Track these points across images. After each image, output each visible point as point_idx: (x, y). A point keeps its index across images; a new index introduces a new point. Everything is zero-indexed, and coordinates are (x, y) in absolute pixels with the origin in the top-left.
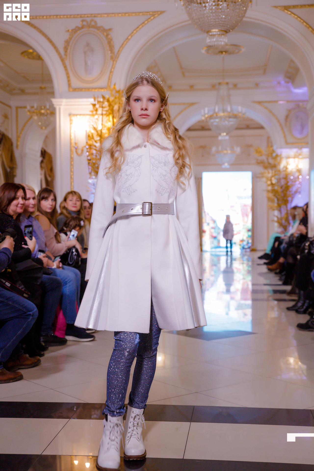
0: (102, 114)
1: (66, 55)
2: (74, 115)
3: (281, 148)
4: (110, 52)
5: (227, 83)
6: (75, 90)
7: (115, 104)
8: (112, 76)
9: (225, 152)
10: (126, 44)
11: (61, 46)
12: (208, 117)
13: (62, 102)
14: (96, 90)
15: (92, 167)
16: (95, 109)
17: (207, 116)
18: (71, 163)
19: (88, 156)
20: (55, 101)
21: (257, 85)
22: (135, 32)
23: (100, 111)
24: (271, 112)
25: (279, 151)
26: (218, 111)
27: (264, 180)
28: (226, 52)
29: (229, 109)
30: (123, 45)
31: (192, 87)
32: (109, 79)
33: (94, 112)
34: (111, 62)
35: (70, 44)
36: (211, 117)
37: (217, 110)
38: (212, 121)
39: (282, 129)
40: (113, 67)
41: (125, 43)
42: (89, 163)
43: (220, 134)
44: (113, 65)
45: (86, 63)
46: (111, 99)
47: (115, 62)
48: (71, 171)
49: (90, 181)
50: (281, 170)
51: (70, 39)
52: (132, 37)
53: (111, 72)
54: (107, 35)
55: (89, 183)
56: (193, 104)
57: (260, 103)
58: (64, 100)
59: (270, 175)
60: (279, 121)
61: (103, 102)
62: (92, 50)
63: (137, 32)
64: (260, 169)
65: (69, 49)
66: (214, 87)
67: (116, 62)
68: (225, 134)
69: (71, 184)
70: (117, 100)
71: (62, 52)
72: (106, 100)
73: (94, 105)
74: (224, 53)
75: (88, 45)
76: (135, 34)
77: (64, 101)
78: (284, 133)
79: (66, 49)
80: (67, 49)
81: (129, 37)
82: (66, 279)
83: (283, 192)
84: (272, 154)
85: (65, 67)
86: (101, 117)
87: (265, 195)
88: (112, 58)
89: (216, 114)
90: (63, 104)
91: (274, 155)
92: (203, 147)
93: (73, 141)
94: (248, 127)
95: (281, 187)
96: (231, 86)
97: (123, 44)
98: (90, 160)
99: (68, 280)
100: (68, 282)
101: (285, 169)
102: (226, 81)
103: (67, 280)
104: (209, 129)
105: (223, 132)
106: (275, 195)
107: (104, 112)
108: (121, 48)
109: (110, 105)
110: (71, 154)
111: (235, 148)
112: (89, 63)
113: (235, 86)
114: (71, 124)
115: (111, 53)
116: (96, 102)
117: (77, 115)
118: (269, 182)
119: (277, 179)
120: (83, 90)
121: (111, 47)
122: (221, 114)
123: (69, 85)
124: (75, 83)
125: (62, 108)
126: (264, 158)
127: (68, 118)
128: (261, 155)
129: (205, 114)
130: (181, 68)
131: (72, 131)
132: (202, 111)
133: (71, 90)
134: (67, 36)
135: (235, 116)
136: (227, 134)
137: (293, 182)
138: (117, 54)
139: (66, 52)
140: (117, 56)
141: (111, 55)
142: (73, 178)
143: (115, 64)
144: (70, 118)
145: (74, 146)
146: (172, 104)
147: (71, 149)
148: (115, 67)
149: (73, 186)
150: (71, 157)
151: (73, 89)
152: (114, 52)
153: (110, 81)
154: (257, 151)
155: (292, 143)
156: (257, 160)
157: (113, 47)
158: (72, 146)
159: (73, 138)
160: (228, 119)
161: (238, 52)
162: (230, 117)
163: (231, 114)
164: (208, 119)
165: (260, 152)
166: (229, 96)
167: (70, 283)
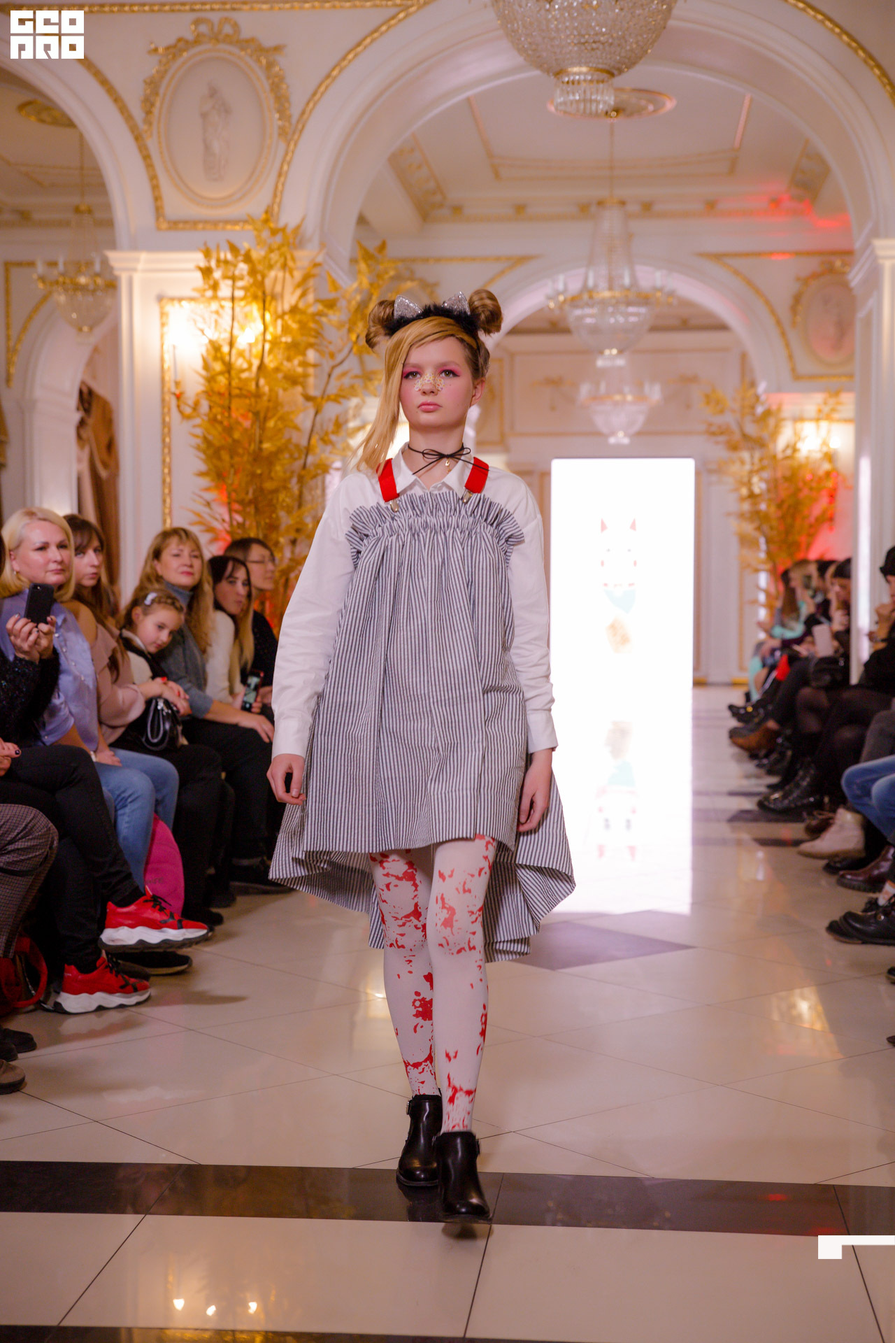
1: (148, 122)
2: (172, 299)
3: (781, 390)
4: (277, 116)
5: (623, 203)
6: (175, 225)
7: (271, 267)
8: (283, 185)
9: (618, 397)
10: (322, 94)
11: (133, 97)
12: (565, 301)
13: (137, 260)
14: (237, 228)
17: (561, 298)
18: (164, 441)
20: (116, 258)
21: (711, 205)
22: (351, 56)
24: (749, 283)
25: (772, 400)
26: (597, 285)
27: (731, 481)
28: (617, 113)
29: (626, 280)
30: (316, 98)
31: (520, 209)
32: (275, 195)
33: (210, 293)
34: (282, 146)
35: (162, 91)
36: (574, 302)
37: (591, 282)
38: (578, 312)
39: (783, 334)
40: (286, 160)
41: (322, 89)
43: (601, 353)
44: (286, 154)
45: (207, 148)
47: (292, 146)
48: (164, 461)
50: (780, 456)
51: (162, 74)
52: (341, 70)
53: (280, 175)
54: (270, 65)
56: (523, 260)
57: (718, 257)
58: (144, 256)
59: (748, 467)
60: (773, 312)
62: (226, 110)
63: (355, 56)
64: (718, 452)
65: (158, 104)
66: (584, 210)
67: (296, 144)
68: (615, 351)
69: (164, 501)
71: (138, 113)
74: (613, 114)
75: (213, 93)
76: (350, 61)
77: (144, 258)
78: (787, 345)
79: (148, 104)
80: (152, 105)
81: (335, 72)
83: (782, 518)
84: (753, 407)
85: (146, 157)
86: (228, 305)
87: (734, 525)
88: (283, 132)
89: (591, 291)
90: (140, 266)
91: (760, 410)
92: (554, 383)
93: (169, 377)
94: (685, 325)
95: (779, 506)
96: (633, 209)
97: (314, 94)
99: (130, 796)
100: (129, 800)
101: (789, 452)
102: (619, 194)
104: (567, 331)
105: (611, 348)
106: (759, 528)
107: (239, 294)
108: (311, 105)
110: (163, 415)
111: (647, 388)
112: (216, 146)
113: (647, 208)
114: (163, 325)
115: (280, 119)
117: (180, 299)
118: (744, 491)
119: (767, 482)
120: (200, 226)
121: (281, 101)
122: (605, 293)
123: (159, 211)
124: (176, 205)
125: (137, 278)
126: (729, 419)
127: (155, 309)
128: (722, 412)
129: (557, 293)
130: (489, 154)
131: (165, 347)
132: (550, 284)
133: (164, 226)
134: (150, 67)
135: (646, 300)
136: (621, 352)
137: (811, 489)
138: (298, 121)
139: (148, 113)
140: (300, 126)
141: (280, 123)
142: (170, 484)
143: (293, 152)
144: (162, 308)
145: (173, 389)
146: (463, 259)
147: (163, 400)
148: (291, 158)
149: (170, 508)
150: (164, 421)
151: (169, 222)
152: (290, 116)
153: (278, 200)
154: (708, 399)
155: (812, 377)
156: (710, 425)
157: (288, 100)
158: (166, 389)
159: (169, 368)
160: (622, 307)
161: (654, 111)
162: (628, 304)
163: (632, 295)
164: (566, 307)
165: (718, 402)
166: (628, 238)
167: (136, 805)
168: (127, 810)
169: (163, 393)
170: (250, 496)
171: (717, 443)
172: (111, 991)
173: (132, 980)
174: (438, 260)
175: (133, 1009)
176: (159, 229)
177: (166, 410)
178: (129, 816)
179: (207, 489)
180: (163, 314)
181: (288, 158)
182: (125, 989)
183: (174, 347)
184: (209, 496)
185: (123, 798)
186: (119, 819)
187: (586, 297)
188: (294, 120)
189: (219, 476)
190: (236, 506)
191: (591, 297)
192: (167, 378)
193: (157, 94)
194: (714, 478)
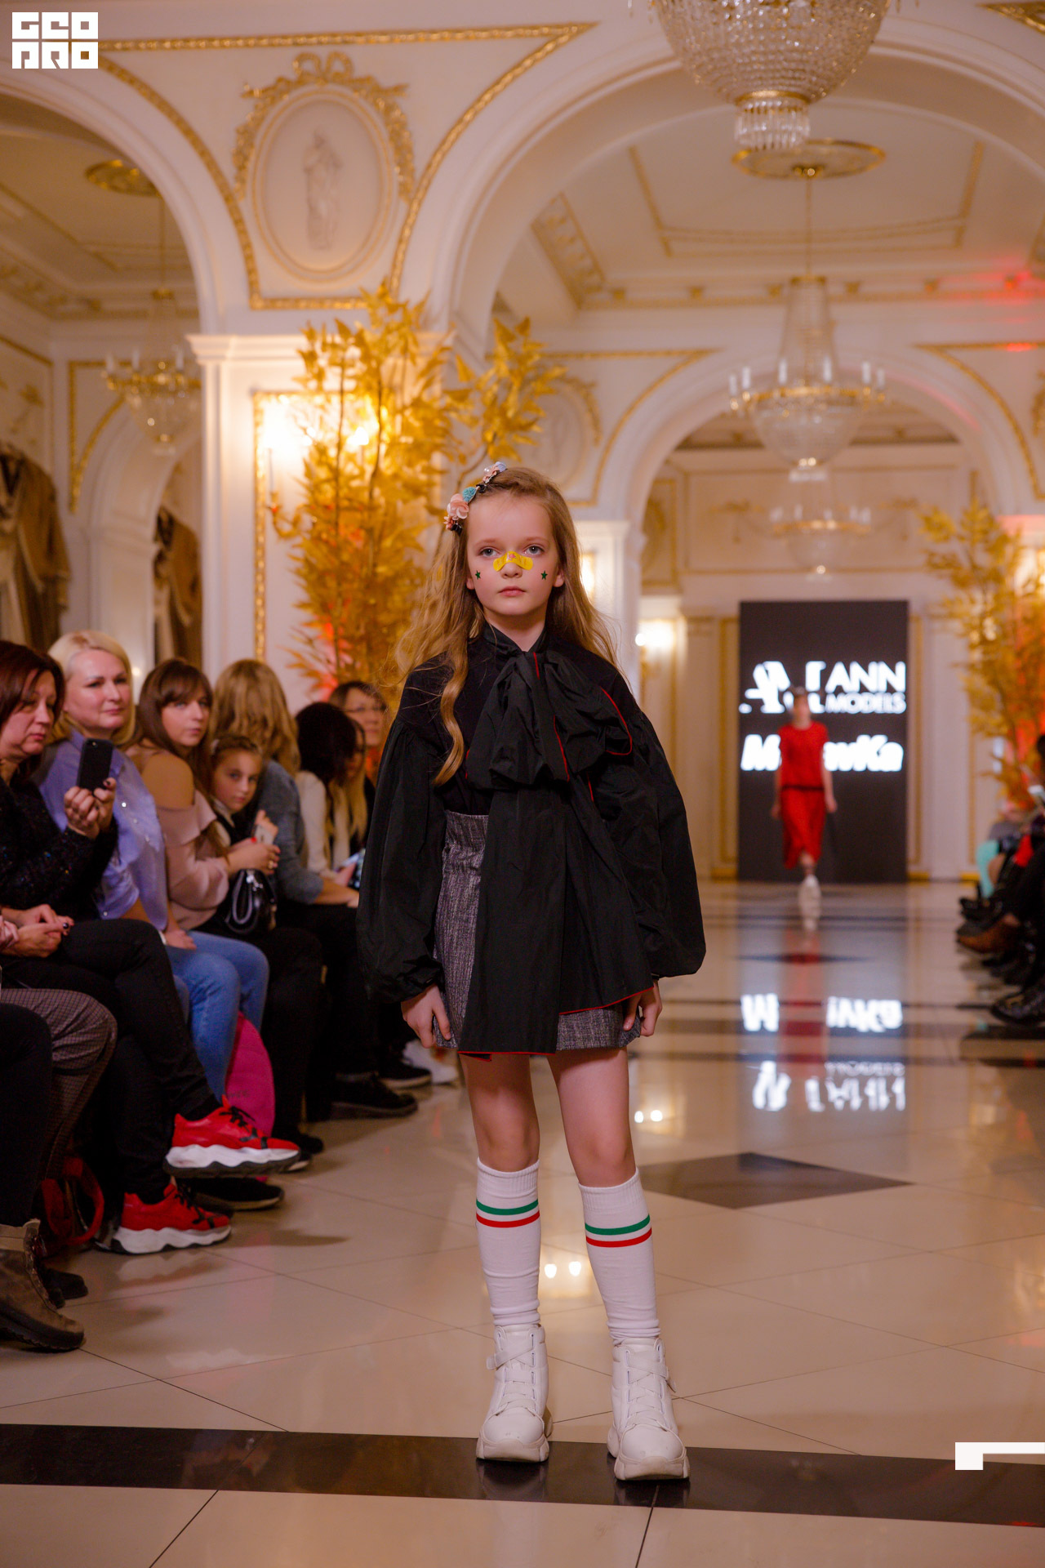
0: (342, 392)
1: (241, 180)
2: (268, 393)
3: (1019, 511)
4: (397, 170)
5: (822, 281)
6: (272, 303)
7: (388, 351)
8: (405, 253)
9: (817, 525)
10: (453, 143)
11: (223, 148)
12: (750, 401)
13: (226, 346)
14: (348, 306)
16: (316, 370)
17: (747, 396)
18: (256, 566)
20: (201, 344)
21: (932, 286)
22: (487, 97)
23: (332, 381)
24: (981, 381)
25: (1010, 523)
26: (790, 380)
27: (957, 625)
28: (815, 168)
29: (827, 374)
30: (446, 146)
31: (696, 291)
32: (394, 266)
33: (313, 384)
34: (404, 205)
35: (257, 141)
36: (762, 403)
37: (783, 377)
38: (766, 414)
39: (1023, 442)
40: (409, 223)
41: (453, 136)
43: (795, 464)
44: (408, 215)
45: (312, 209)
46: (372, 335)
47: (415, 206)
48: (256, 591)
50: (1019, 592)
51: (258, 121)
52: (476, 114)
53: (400, 241)
54: (389, 109)
56: (700, 353)
57: (941, 349)
58: (234, 341)
59: (979, 608)
60: (1010, 415)
61: (343, 348)
62: (335, 163)
63: (493, 97)
65: (253, 158)
66: (780, 292)
67: (420, 204)
68: (812, 462)
69: (257, 640)
71: (228, 168)
72: (351, 340)
73: (310, 357)
74: (811, 172)
75: (320, 143)
76: (486, 103)
77: (234, 344)
78: (1028, 455)
79: (241, 158)
80: (246, 158)
81: (468, 117)
82: (201, 982)
83: (1022, 670)
84: (986, 533)
85: (238, 222)
86: (335, 399)
87: (960, 678)
88: (404, 190)
89: (782, 388)
90: (230, 353)
91: (993, 534)
92: (738, 508)
93: (264, 488)
94: (900, 437)
95: (1019, 654)
96: (835, 289)
97: (443, 142)
99: (210, 987)
100: (209, 992)
101: (1030, 588)
102: (818, 270)
103: (205, 985)
104: (757, 445)
105: (808, 456)
106: (994, 683)
107: (350, 385)
108: (439, 156)
109: (366, 357)
110: (256, 534)
111: (853, 514)
112: (323, 207)
113: (853, 289)
114: (257, 424)
115: (401, 173)
116: (318, 347)
117: (278, 393)
118: (974, 636)
119: (1003, 625)
120: (303, 304)
121: (403, 152)
122: (802, 391)
123: (253, 287)
124: (275, 278)
125: (226, 368)
126: (956, 547)
127: (247, 405)
128: (947, 539)
129: (741, 391)
130: (659, 224)
131: (259, 452)
132: (733, 380)
133: (259, 304)
134: (244, 113)
135: (852, 401)
136: (820, 462)
138: (423, 176)
139: (241, 168)
140: (425, 182)
141: (401, 178)
142: (264, 618)
143: (417, 213)
144: (255, 404)
145: (269, 502)
146: (626, 354)
147: (256, 516)
148: (414, 222)
150: (257, 541)
151: (265, 300)
152: (413, 171)
153: (397, 272)
154: (930, 523)
156: (932, 555)
157: (410, 150)
158: (260, 503)
159: (264, 477)
160: (822, 407)
161: (862, 169)
162: (830, 402)
163: (834, 392)
164: (752, 408)
165: (940, 527)
166: (828, 326)
167: (218, 998)
168: (206, 1004)
169: (256, 507)
170: (362, 631)
171: (941, 578)
172: (181, 1227)
173: (209, 1214)
174: (595, 355)
175: (210, 1250)
176: (252, 308)
177: (260, 528)
178: (208, 1012)
179: (309, 624)
180: (257, 412)
181: (410, 221)
182: (199, 1225)
183: (270, 451)
184: (312, 632)
185: (202, 989)
186: (195, 1015)
187: (776, 394)
188: (418, 175)
189: (324, 607)
190: (345, 644)
191: (783, 395)
192: (261, 489)
193: (251, 145)
194: (937, 625)
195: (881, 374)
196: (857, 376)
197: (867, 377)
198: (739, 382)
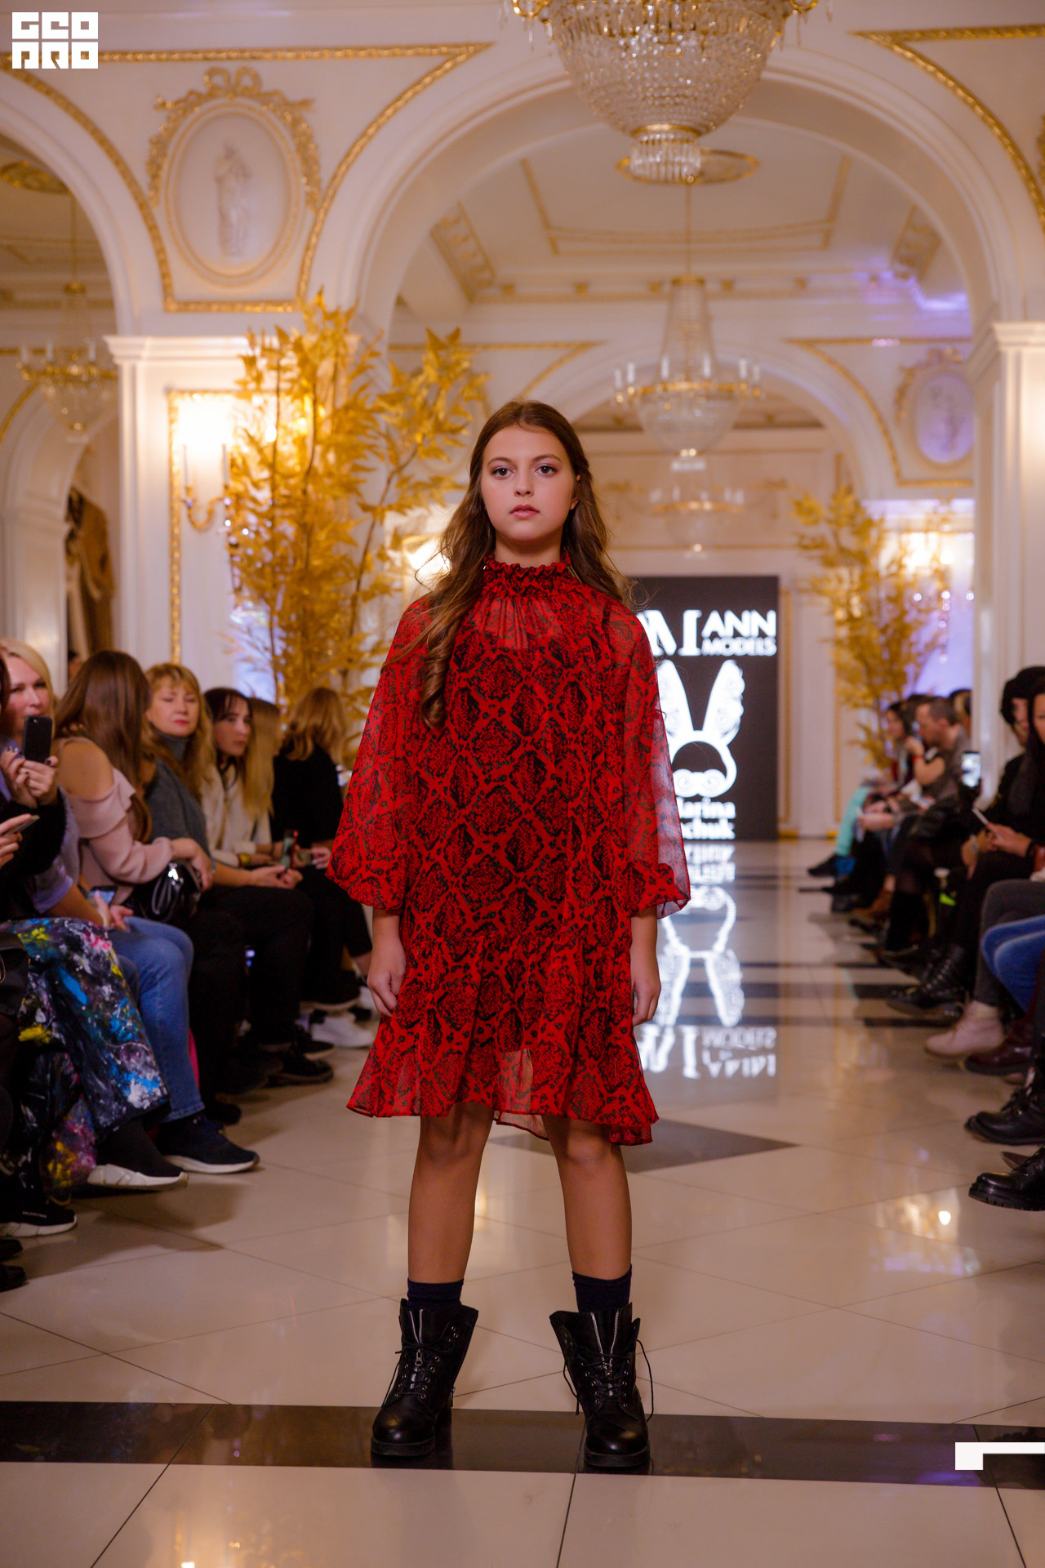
0: (278, 391)
1: (154, 188)
2: (182, 392)
3: (882, 496)
4: (304, 180)
5: (701, 282)
6: (185, 306)
7: (323, 357)
8: (312, 259)
9: (694, 506)
10: (357, 155)
11: (137, 158)
12: (635, 394)
13: (142, 347)
14: (258, 309)
15: (243, 570)
16: (254, 374)
17: (631, 391)
18: (172, 556)
19: (229, 534)
20: (117, 345)
21: (801, 283)
22: (389, 112)
23: (270, 380)
24: (846, 373)
25: (874, 508)
26: (671, 375)
27: (825, 602)
29: (707, 370)
30: (350, 159)
31: (581, 287)
32: (302, 272)
33: (252, 386)
34: (310, 214)
35: (170, 152)
36: (646, 395)
37: (665, 372)
38: (651, 408)
39: (886, 432)
40: (315, 231)
41: (357, 149)
42: (232, 556)
43: (677, 454)
44: (315, 224)
45: (223, 218)
46: (309, 340)
47: (322, 214)
48: (172, 580)
49: (238, 617)
50: (883, 572)
51: (171, 132)
52: (379, 128)
53: (307, 248)
54: (296, 122)
55: (232, 625)
56: (586, 346)
57: (810, 344)
58: (149, 342)
59: (846, 586)
60: (874, 407)
61: (281, 354)
62: (245, 174)
63: (395, 112)
64: (810, 568)
65: (165, 167)
66: (655, 288)
67: (326, 213)
68: (693, 452)
69: (173, 626)
70: (328, 345)
71: (142, 177)
72: (290, 346)
73: (250, 362)
75: (230, 153)
76: (388, 118)
77: (149, 345)
78: (891, 445)
79: (154, 167)
80: (159, 167)
81: (371, 131)
83: (887, 644)
84: (852, 517)
85: (152, 228)
86: (273, 399)
87: (828, 653)
88: (311, 199)
89: (664, 383)
90: (145, 353)
91: (859, 520)
92: (619, 488)
93: (179, 482)
94: (769, 422)
95: (883, 631)
96: (712, 290)
97: (348, 155)
98: (235, 546)
99: (159, 971)
100: (159, 976)
101: (894, 569)
102: (697, 271)
104: (637, 429)
105: (688, 448)
106: (860, 657)
107: (284, 386)
108: (344, 168)
109: (304, 362)
110: (172, 527)
111: (728, 495)
112: (234, 215)
113: (728, 285)
114: (171, 422)
115: (308, 184)
116: (258, 351)
117: (192, 392)
118: (841, 614)
119: (868, 603)
120: (215, 307)
121: (310, 164)
122: (683, 386)
123: (167, 290)
124: (187, 283)
125: (141, 366)
126: (824, 530)
127: (162, 403)
128: (816, 522)
129: (626, 386)
130: (546, 224)
131: (174, 447)
132: (618, 374)
133: (173, 307)
134: (157, 124)
135: (728, 395)
136: (700, 453)
137: (920, 611)
138: (329, 187)
139: (155, 176)
140: (331, 192)
141: (308, 188)
142: (180, 607)
143: (323, 222)
144: (170, 402)
145: (183, 496)
146: (515, 346)
147: (172, 509)
148: (321, 229)
149: (180, 634)
150: (172, 533)
151: (179, 303)
152: (320, 181)
153: (305, 277)
154: (800, 507)
155: (919, 482)
156: (803, 537)
157: (316, 162)
158: (175, 497)
159: (178, 472)
160: (702, 401)
161: (738, 176)
162: (709, 397)
163: (713, 387)
164: (637, 401)
165: (810, 512)
166: (707, 320)
169: (171, 500)
171: (811, 558)
174: (487, 346)
176: (166, 310)
177: (175, 520)
180: (171, 409)
181: (317, 229)
183: (185, 447)
187: (659, 389)
188: (324, 184)
191: (665, 390)
192: (176, 483)
193: (164, 155)
194: (805, 598)
195: (756, 370)
196: (735, 369)
197: (743, 373)
198: (624, 374)
